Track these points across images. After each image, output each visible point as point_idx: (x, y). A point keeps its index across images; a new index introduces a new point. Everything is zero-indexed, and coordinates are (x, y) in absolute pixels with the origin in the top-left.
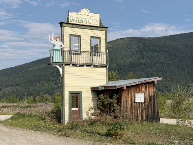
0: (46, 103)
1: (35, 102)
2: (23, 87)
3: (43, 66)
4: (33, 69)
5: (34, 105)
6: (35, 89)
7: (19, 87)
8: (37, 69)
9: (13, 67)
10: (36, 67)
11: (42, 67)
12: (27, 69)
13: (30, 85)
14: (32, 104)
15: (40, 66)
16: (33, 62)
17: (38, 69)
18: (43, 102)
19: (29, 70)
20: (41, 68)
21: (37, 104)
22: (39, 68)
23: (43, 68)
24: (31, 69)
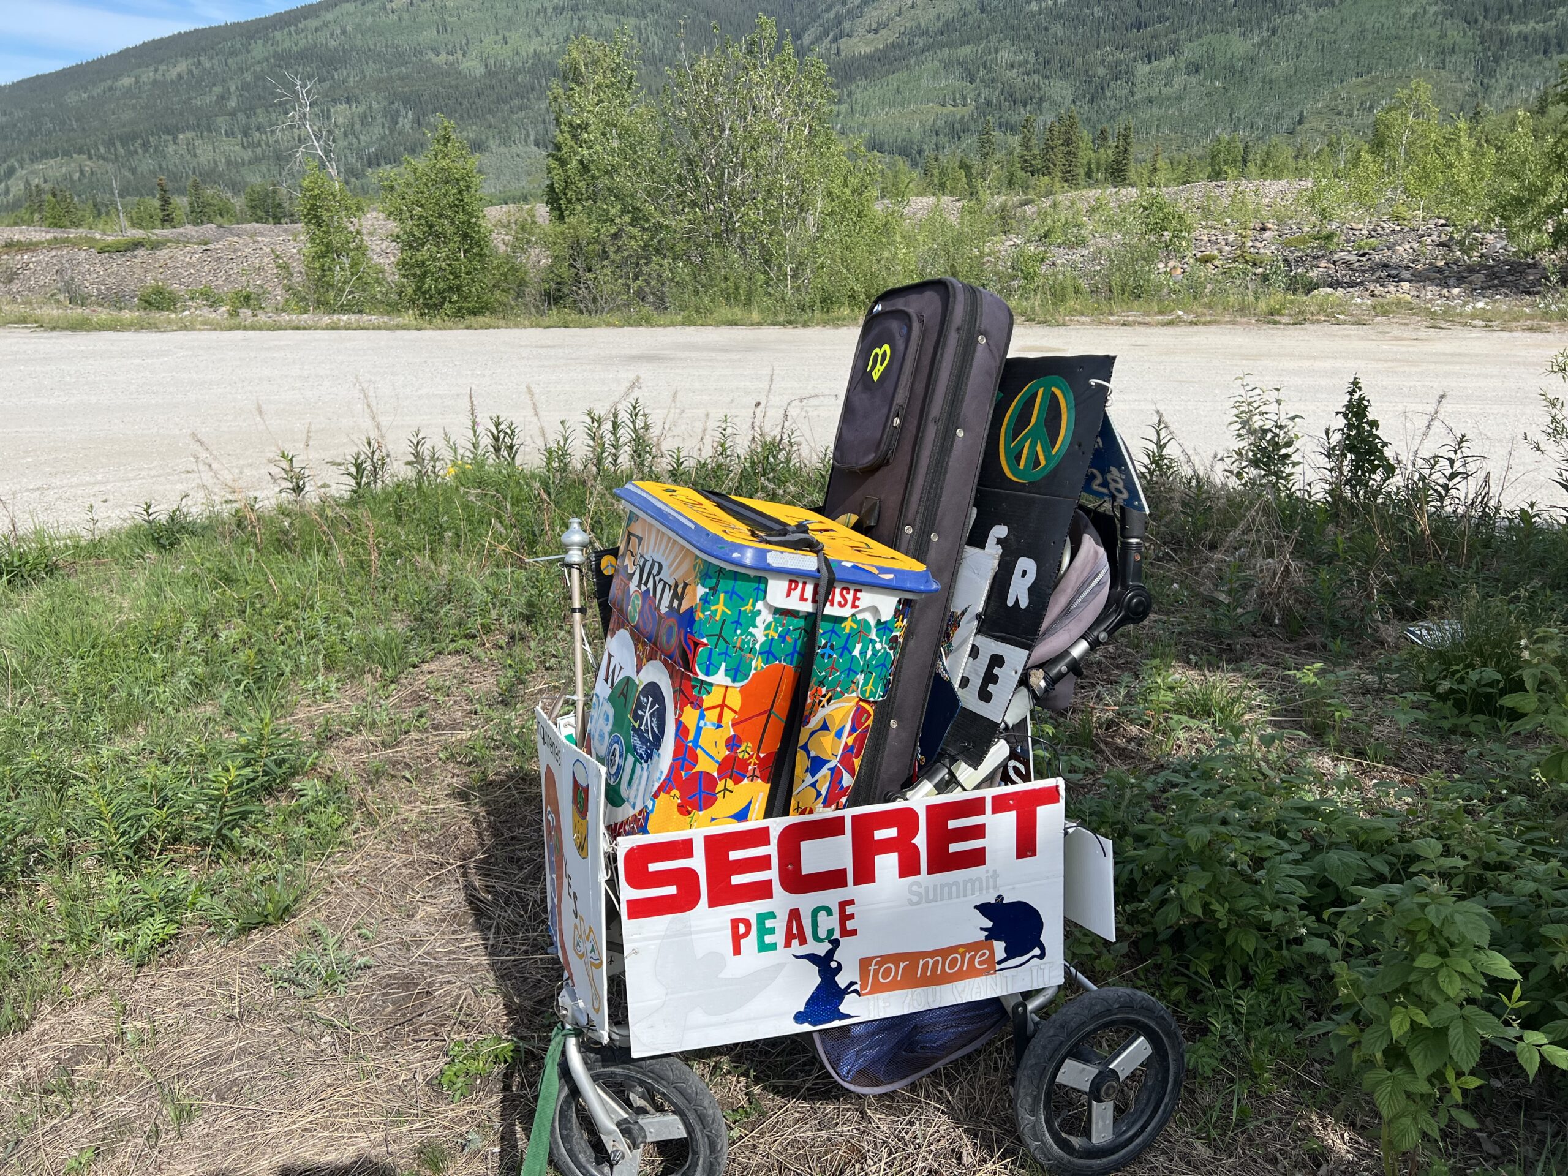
0: (220, 226)
1: (167, 220)
2: (105, 159)
3: (178, 69)
4: (137, 82)
5: (168, 232)
6: (160, 167)
7: (90, 158)
8: (155, 83)
9: (44, 76)
10: (148, 75)
11: (173, 73)
12: (109, 82)
13: (136, 152)
14: (160, 233)
15: (162, 67)
16: (127, 50)
17: (155, 80)
18: (205, 219)
19: (119, 84)
20: (168, 78)
21: (181, 230)
22: (159, 77)
23: (180, 76)
24: (127, 81)
